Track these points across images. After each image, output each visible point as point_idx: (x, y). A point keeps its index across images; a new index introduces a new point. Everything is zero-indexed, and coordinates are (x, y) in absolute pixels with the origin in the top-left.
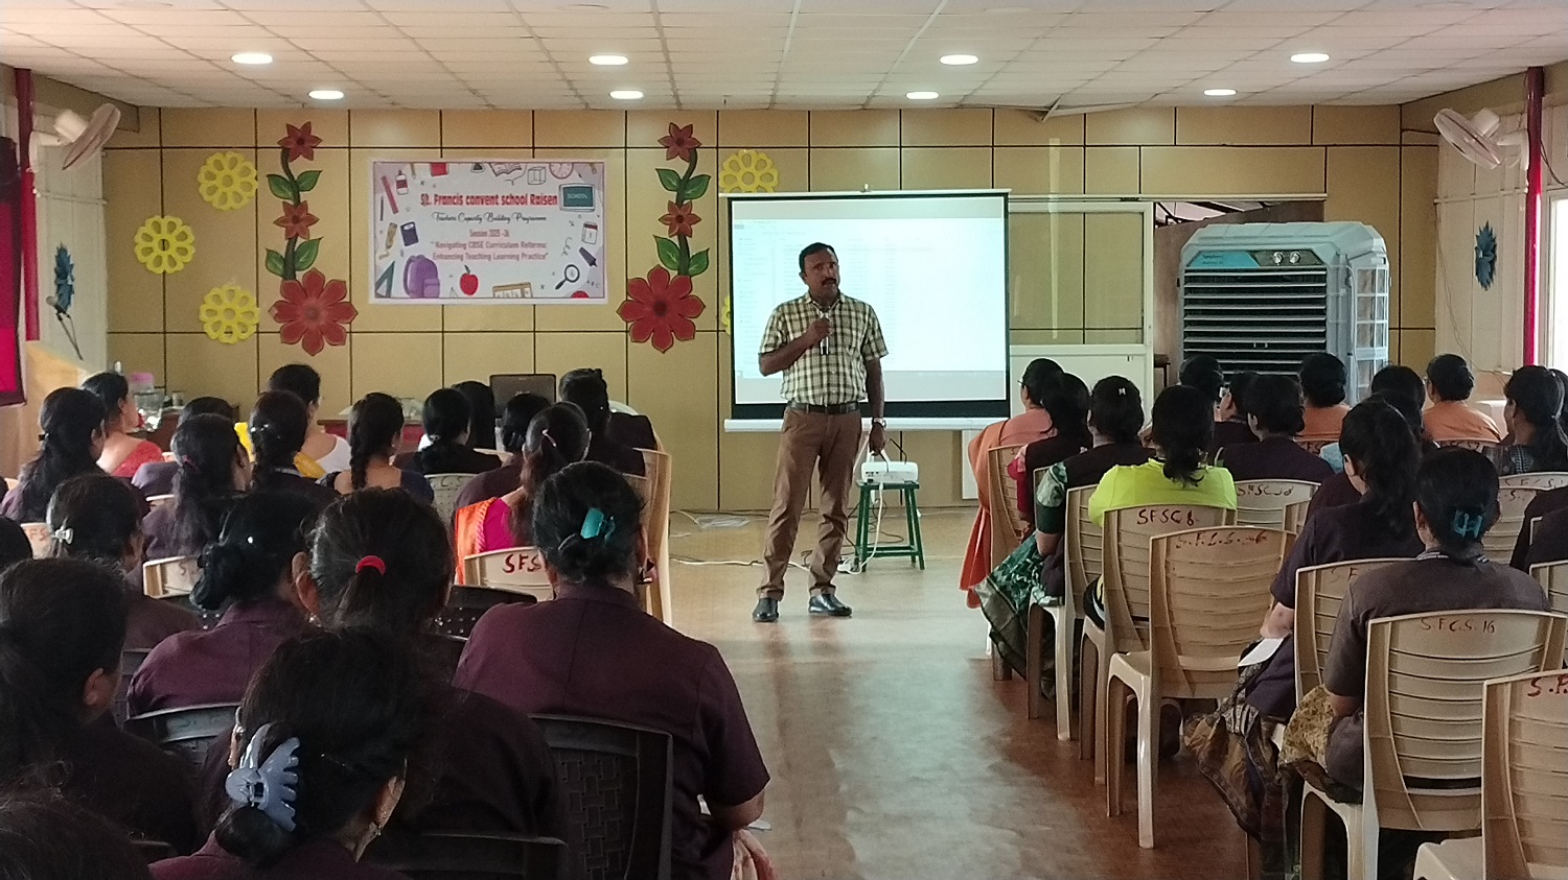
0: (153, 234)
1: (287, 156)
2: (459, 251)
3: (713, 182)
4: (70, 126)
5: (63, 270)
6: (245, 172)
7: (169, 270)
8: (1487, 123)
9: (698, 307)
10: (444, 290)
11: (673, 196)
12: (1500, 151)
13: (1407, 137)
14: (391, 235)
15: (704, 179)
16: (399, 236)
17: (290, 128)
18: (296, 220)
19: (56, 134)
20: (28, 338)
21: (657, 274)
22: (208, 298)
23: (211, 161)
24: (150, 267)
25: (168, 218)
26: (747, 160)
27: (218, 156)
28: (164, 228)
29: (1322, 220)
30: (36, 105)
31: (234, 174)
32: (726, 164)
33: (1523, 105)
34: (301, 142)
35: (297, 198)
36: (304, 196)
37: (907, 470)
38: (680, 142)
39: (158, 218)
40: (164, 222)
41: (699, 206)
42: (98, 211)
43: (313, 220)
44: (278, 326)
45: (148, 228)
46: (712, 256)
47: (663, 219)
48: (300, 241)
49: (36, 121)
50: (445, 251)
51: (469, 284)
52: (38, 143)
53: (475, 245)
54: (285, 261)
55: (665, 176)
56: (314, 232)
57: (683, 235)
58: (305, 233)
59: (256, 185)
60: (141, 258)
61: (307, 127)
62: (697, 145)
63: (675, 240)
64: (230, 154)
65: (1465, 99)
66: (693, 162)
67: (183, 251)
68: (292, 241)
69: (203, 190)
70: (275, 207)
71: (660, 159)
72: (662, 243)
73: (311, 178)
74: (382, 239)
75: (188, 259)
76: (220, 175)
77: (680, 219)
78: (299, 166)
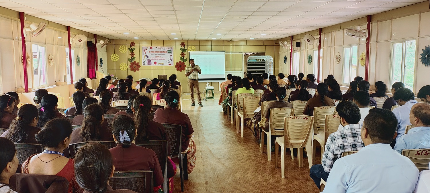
0: (113, 56)
1: (131, 46)
2: (154, 59)
3: (187, 50)
4: (102, 42)
5: (101, 61)
6: (125, 48)
7: (116, 61)
8: (286, 43)
9: (185, 66)
10: (152, 64)
11: (182, 52)
12: (287, 46)
13: (276, 44)
14: (145, 56)
15: (186, 49)
16: (146, 56)
17: (131, 42)
18: (132, 54)
19: (100, 43)
20: (97, 70)
21: (180, 62)
22: (121, 65)
23: (121, 46)
24: (113, 60)
25: (115, 54)
26: (192, 47)
27: (122, 46)
28: (115, 56)
29: (265, 55)
30: (97, 39)
31: (124, 48)
32: (189, 48)
33: (290, 40)
34: (133, 44)
35: (132, 52)
36: (133, 51)
37: (212, 88)
38: (183, 45)
39: (114, 54)
40: (115, 55)
41: (185, 53)
42: (106, 53)
43: (134, 54)
44: (130, 68)
45: (113, 55)
46: (187, 59)
47: (181, 55)
48: (133, 57)
49: (97, 41)
50: (152, 59)
51: (155, 63)
52: (98, 44)
53: (156, 58)
54: (131, 60)
55: (181, 49)
56: (135, 56)
57: (183, 57)
58: (134, 56)
59: (127, 50)
60: (112, 59)
61: (134, 42)
62: (185, 45)
63: (182, 57)
64: (123, 46)
65: (283, 40)
66: (185, 47)
67: (117, 58)
68: (132, 57)
69: (120, 50)
70: (129, 53)
71: (180, 47)
72: (181, 58)
73: (134, 49)
74: (144, 57)
75: (118, 59)
76: (122, 48)
77: (183, 55)
78: (133, 47)
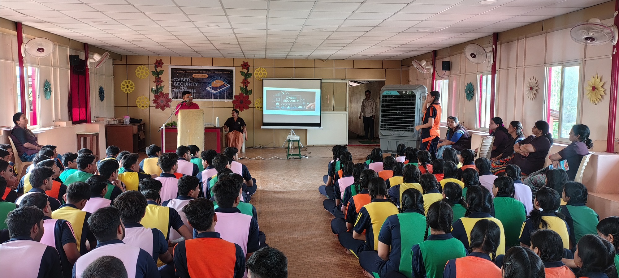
1: (156, 67)
3: (253, 75)
4: (97, 57)
5: (102, 92)
7: (129, 92)
8: (424, 63)
9: (250, 102)
11: (244, 78)
12: (427, 69)
13: (403, 67)
17: (157, 60)
18: (158, 81)
19: (94, 59)
21: (241, 94)
22: (138, 99)
23: (138, 68)
24: (124, 91)
25: (128, 80)
26: (260, 70)
27: (140, 66)
28: (128, 83)
30: (89, 52)
31: (144, 71)
32: (256, 71)
33: (431, 59)
34: (159, 63)
35: (158, 76)
38: (245, 66)
41: (250, 80)
42: (112, 78)
43: (162, 81)
44: (154, 105)
45: (124, 83)
46: (253, 91)
47: (242, 83)
49: (89, 56)
52: (89, 61)
54: (155, 90)
55: (242, 73)
58: (161, 84)
59: (149, 73)
60: (122, 89)
61: (161, 60)
62: (249, 66)
63: (244, 87)
64: (143, 66)
66: (248, 70)
67: (132, 88)
68: (157, 86)
69: (136, 74)
70: (153, 78)
71: (241, 69)
72: (241, 88)
73: (161, 72)
76: (140, 71)
77: (245, 83)
78: (159, 69)
